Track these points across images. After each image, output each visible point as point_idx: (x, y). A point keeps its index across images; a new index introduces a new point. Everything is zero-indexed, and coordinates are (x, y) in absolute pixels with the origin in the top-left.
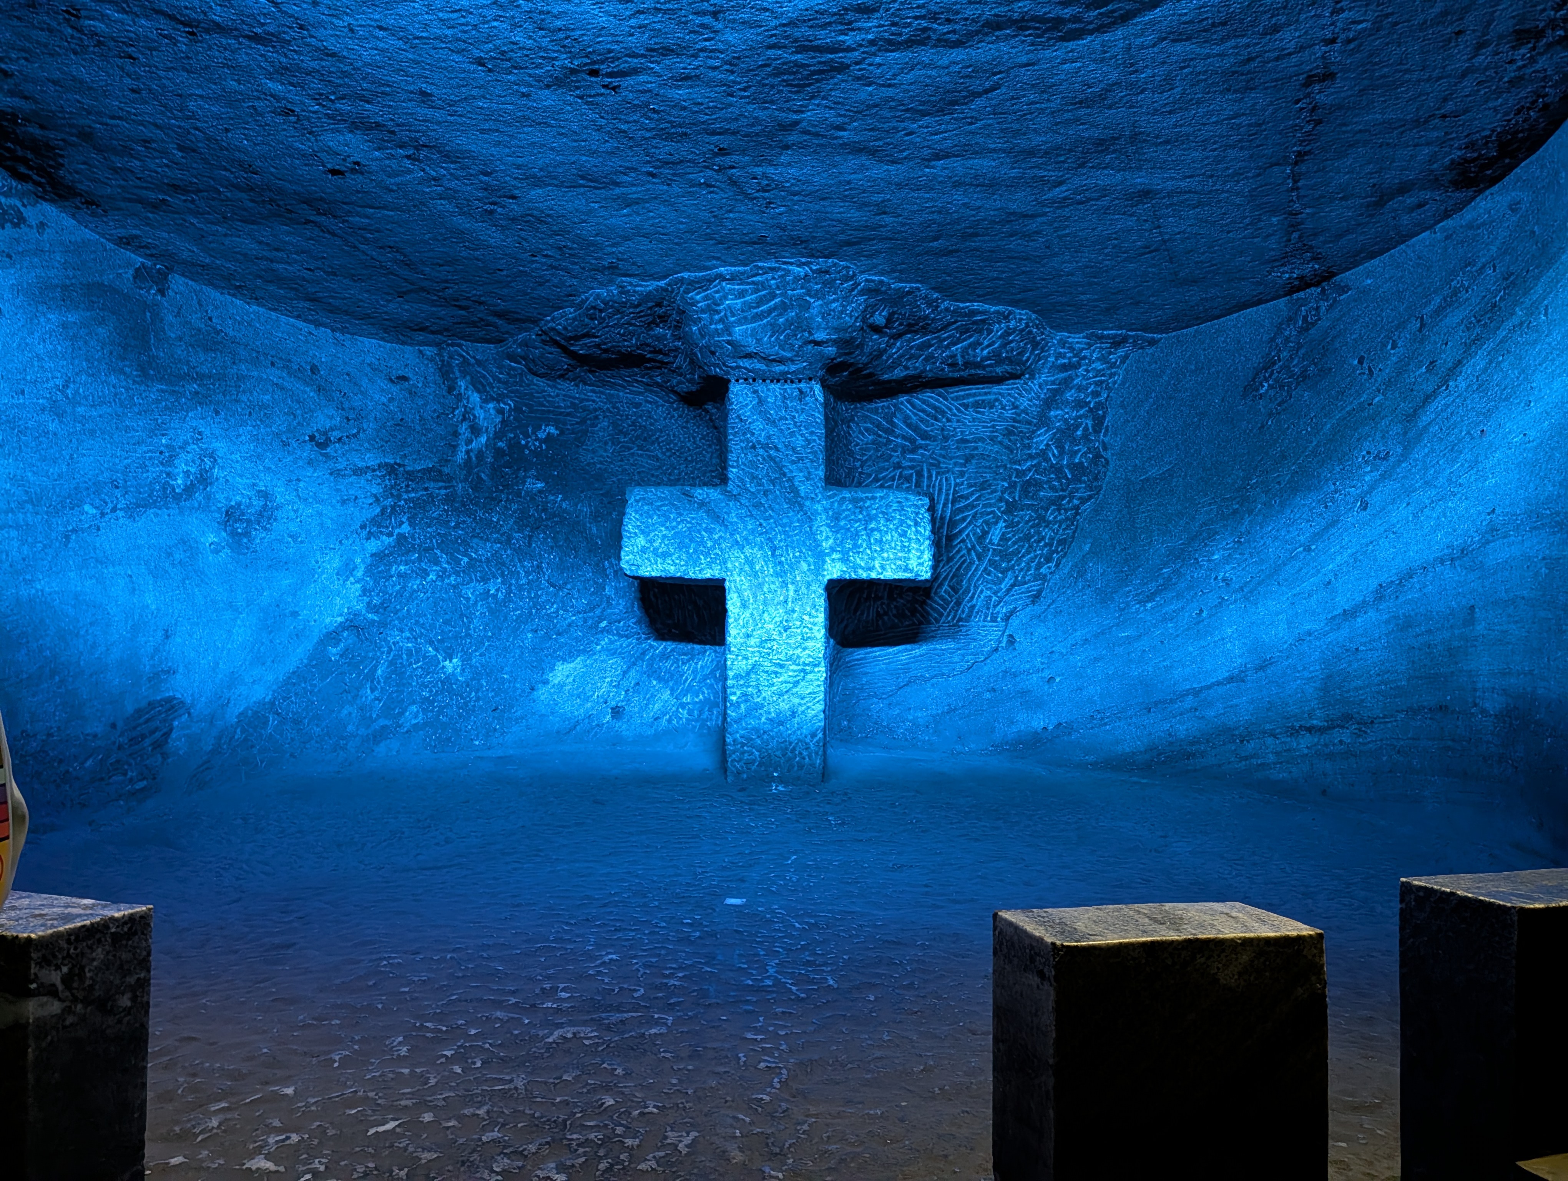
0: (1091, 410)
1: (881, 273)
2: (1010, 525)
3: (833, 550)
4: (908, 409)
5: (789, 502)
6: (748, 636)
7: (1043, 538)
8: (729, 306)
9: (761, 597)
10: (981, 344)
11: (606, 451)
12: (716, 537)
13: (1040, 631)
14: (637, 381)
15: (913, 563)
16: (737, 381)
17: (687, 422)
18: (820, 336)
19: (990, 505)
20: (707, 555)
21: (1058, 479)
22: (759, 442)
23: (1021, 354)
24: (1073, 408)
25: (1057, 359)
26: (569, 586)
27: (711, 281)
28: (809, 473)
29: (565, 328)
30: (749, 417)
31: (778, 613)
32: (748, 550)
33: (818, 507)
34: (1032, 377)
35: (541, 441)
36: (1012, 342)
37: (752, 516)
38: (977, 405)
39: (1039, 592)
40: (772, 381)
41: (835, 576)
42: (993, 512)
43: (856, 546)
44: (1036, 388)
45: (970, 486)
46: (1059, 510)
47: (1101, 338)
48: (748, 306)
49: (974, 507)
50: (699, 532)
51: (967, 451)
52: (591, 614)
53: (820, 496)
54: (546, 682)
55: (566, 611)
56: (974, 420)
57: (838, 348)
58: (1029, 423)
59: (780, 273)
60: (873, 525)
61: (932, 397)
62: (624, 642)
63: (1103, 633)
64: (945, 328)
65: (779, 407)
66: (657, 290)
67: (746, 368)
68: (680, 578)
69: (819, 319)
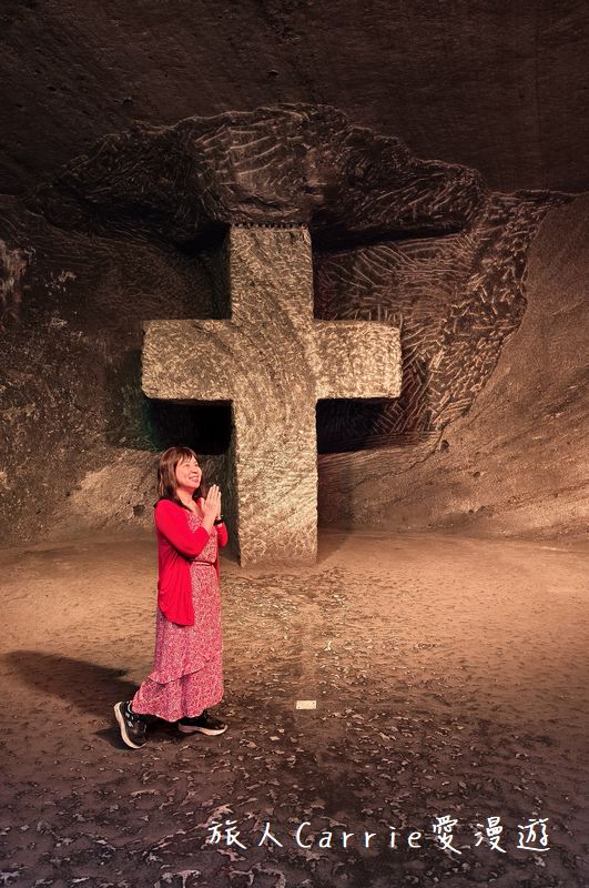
0: (514, 259)
1: (366, 124)
2: (449, 353)
3: (322, 374)
4: (364, 259)
5: (284, 332)
6: (254, 448)
7: (473, 364)
8: (233, 151)
9: (263, 415)
10: (433, 200)
11: (117, 294)
12: (223, 363)
13: (469, 436)
14: (142, 233)
15: (387, 384)
16: (237, 225)
17: (184, 269)
18: (313, 182)
19: (433, 337)
20: (216, 380)
21: (487, 315)
22: (257, 280)
23: (464, 209)
24: (500, 258)
25: (490, 215)
26: (92, 409)
27: (217, 124)
28: (301, 307)
29: (81, 175)
30: (248, 258)
31: (277, 429)
32: (250, 374)
33: (309, 337)
34: (469, 232)
35: (62, 285)
36: (459, 198)
37: (253, 345)
38: (421, 255)
39: (469, 406)
40: (267, 226)
41: (324, 397)
42: (435, 343)
43: (340, 370)
44: (471, 240)
45: (416, 322)
46: (487, 341)
47: (529, 196)
48: (250, 152)
49: (419, 339)
50: (208, 359)
51: (413, 294)
52: (112, 432)
53: (310, 328)
54: (79, 489)
55: (91, 429)
56: (419, 267)
57: (325, 195)
58: (465, 270)
59: (281, 119)
60: (354, 352)
61: (384, 249)
62: (141, 453)
63: (519, 437)
64: (406, 184)
65: (273, 249)
66: (166, 134)
67: (245, 213)
68: (194, 399)
69: (313, 166)
